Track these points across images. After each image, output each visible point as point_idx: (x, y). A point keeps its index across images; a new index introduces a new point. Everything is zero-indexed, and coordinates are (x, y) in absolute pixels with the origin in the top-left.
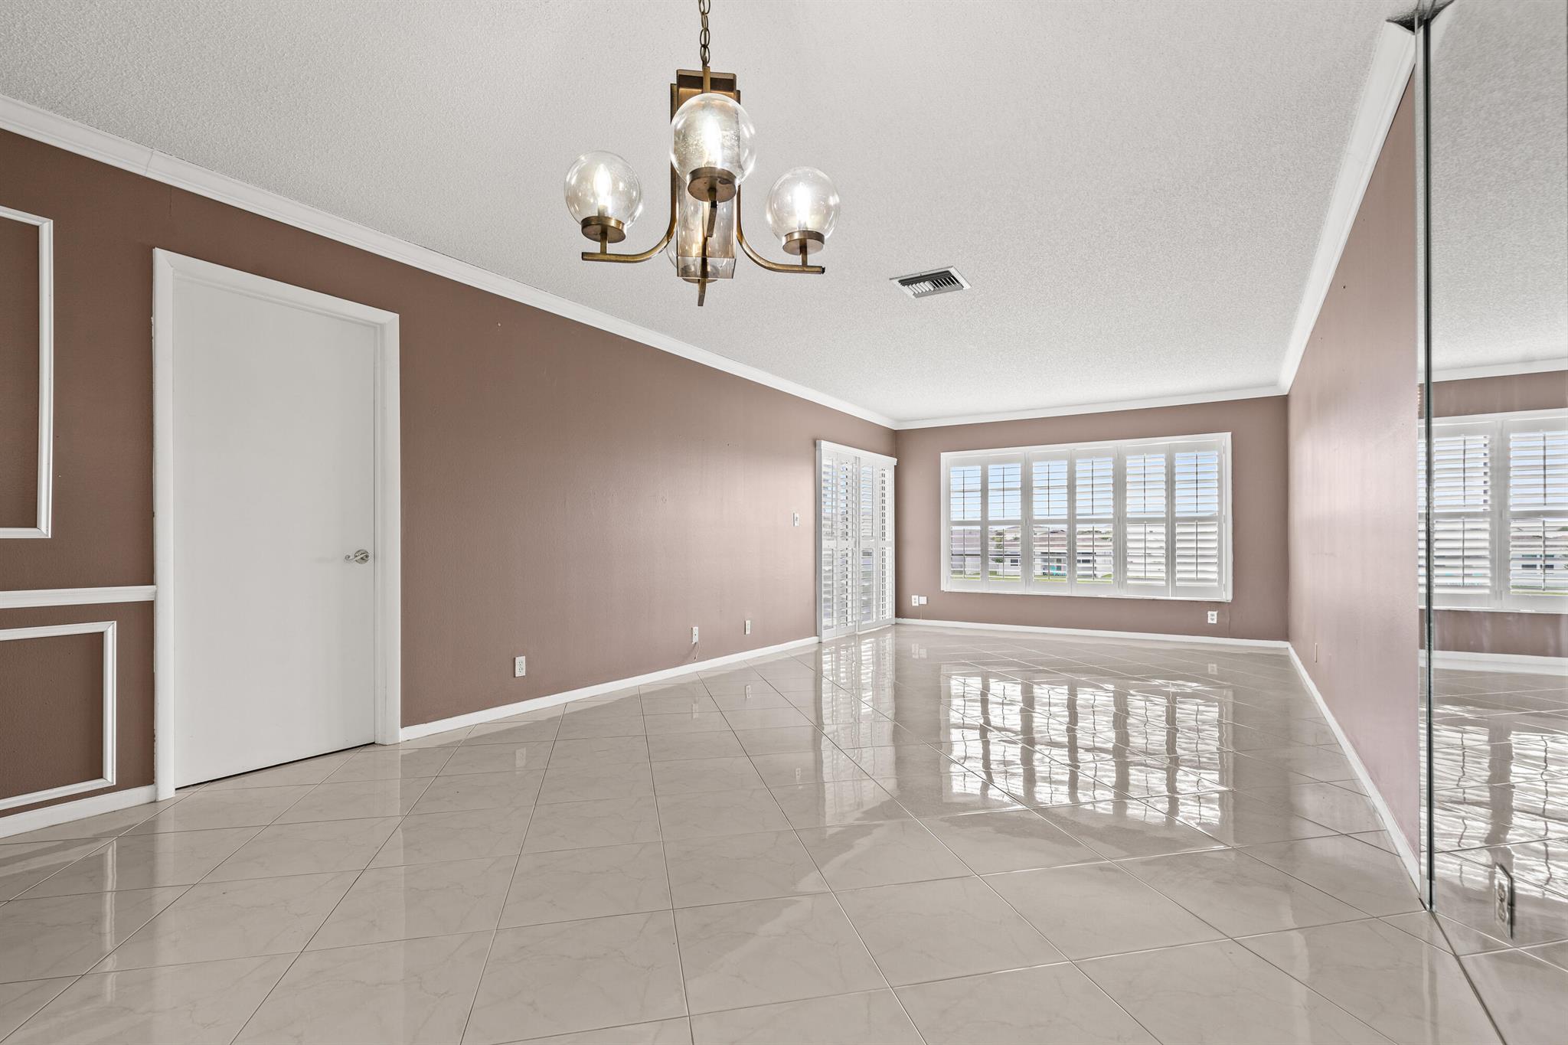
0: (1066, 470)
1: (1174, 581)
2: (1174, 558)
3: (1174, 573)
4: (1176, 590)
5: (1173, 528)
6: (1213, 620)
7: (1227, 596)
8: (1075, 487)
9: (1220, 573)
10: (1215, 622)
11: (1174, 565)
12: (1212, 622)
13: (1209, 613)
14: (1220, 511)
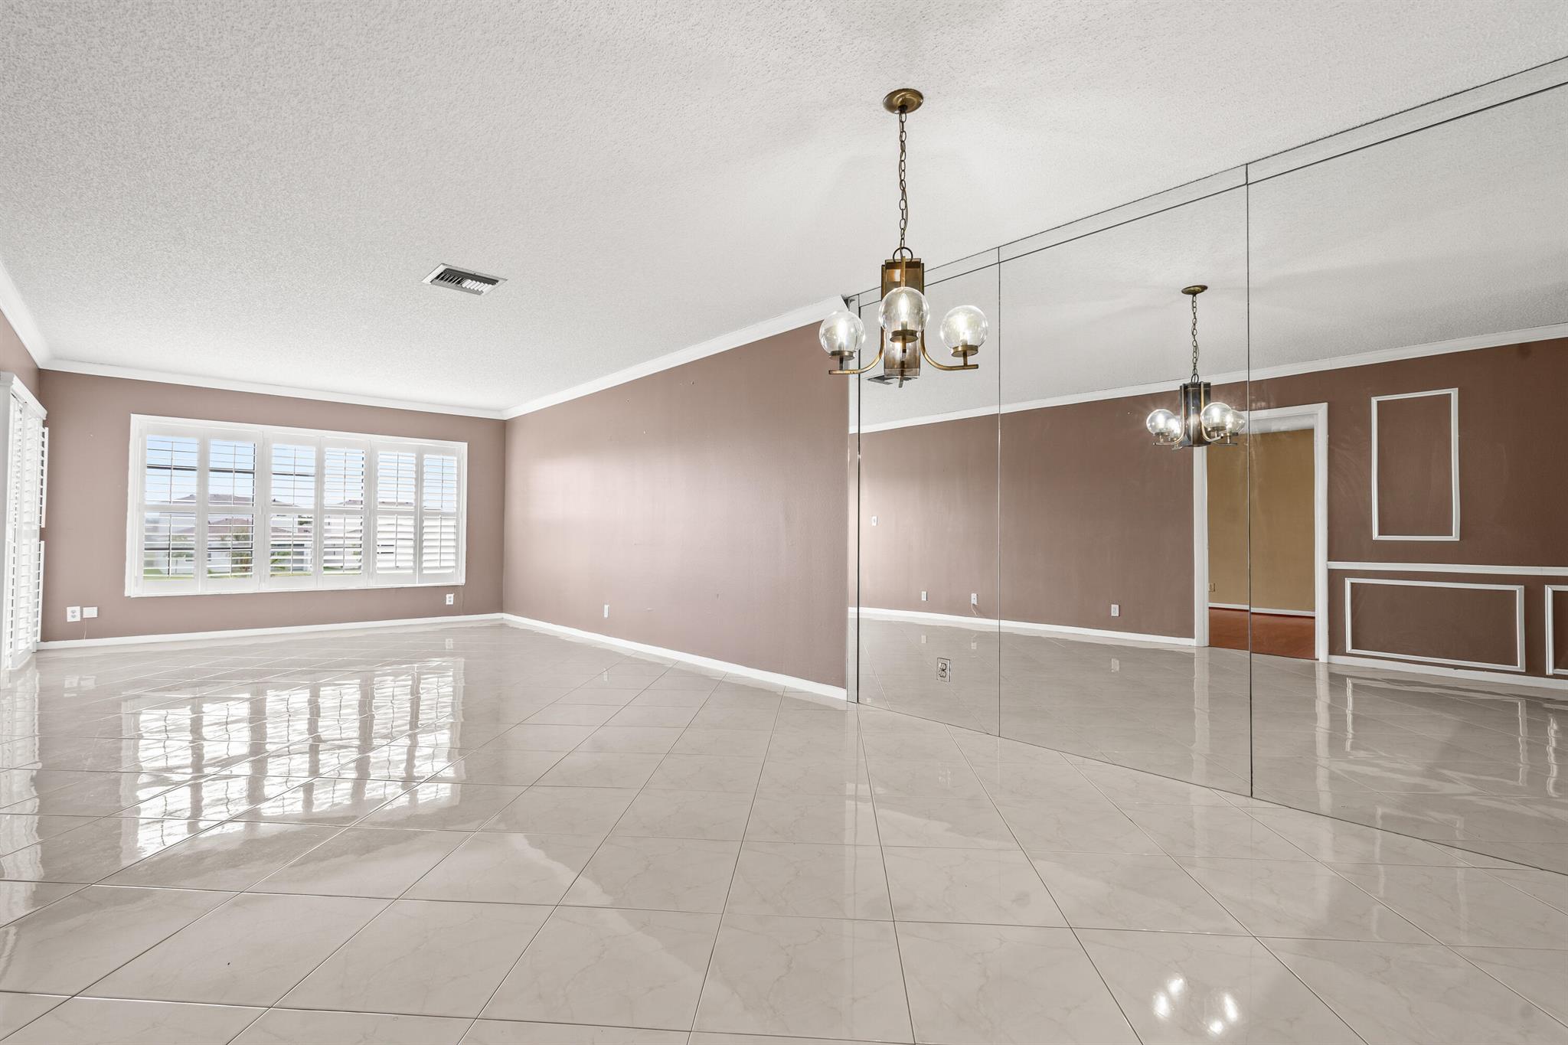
0: (314, 457)
1: (421, 569)
2: (421, 548)
3: (421, 562)
4: (422, 577)
5: (422, 521)
6: (450, 601)
7: (461, 580)
8: (324, 475)
9: (456, 560)
10: (452, 603)
11: (421, 555)
12: (450, 603)
13: (448, 596)
14: (458, 509)
